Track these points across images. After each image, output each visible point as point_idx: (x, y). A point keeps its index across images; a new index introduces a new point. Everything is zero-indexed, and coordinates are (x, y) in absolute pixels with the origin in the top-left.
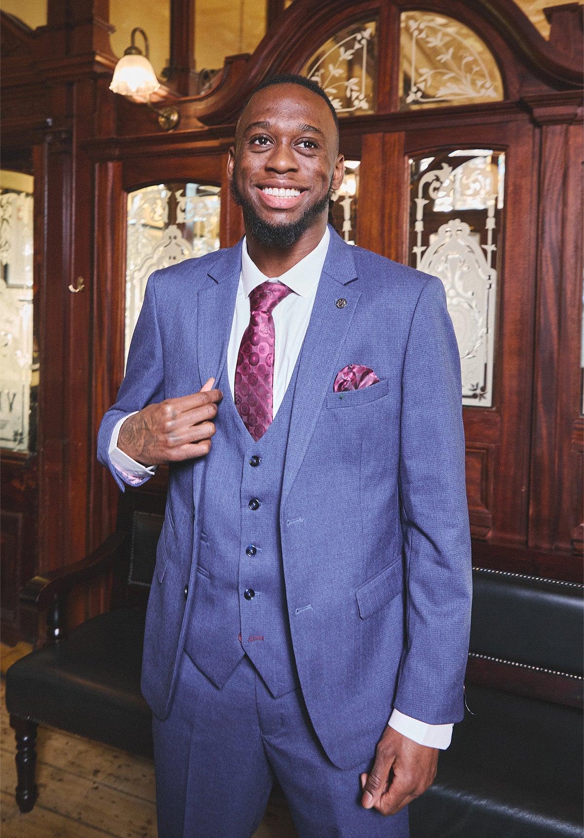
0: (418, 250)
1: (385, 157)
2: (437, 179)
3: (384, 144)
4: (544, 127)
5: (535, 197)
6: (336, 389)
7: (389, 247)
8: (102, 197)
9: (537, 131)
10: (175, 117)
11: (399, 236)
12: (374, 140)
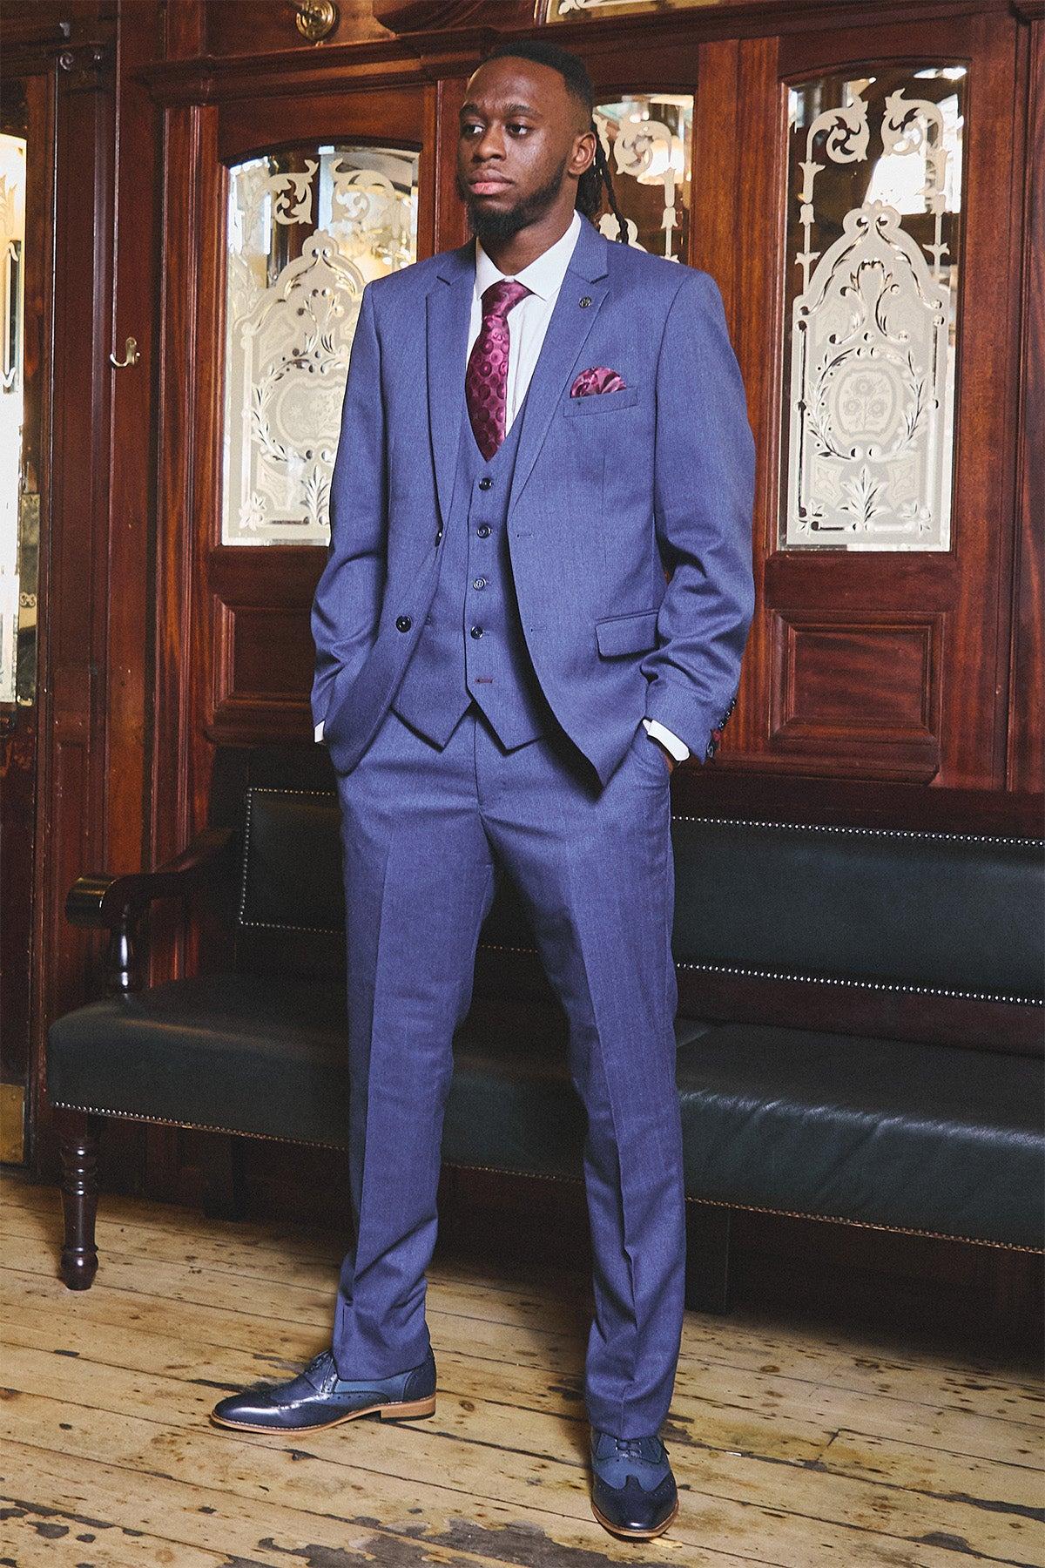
0: (805, 259)
1: (742, 85)
2: (842, 124)
3: (740, 60)
4: (1035, 24)
5: (1018, 152)
6: (574, 393)
7: (750, 256)
8: (178, 179)
9: (1023, 30)
10: (328, 16)
11: (768, 235)
12: (721, 54)
